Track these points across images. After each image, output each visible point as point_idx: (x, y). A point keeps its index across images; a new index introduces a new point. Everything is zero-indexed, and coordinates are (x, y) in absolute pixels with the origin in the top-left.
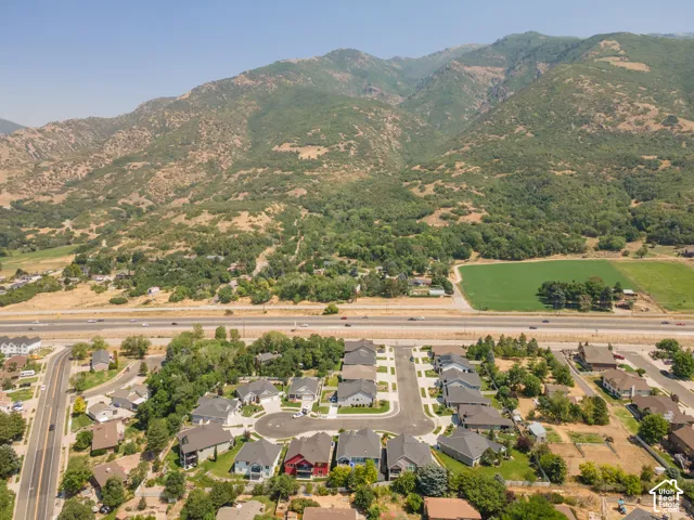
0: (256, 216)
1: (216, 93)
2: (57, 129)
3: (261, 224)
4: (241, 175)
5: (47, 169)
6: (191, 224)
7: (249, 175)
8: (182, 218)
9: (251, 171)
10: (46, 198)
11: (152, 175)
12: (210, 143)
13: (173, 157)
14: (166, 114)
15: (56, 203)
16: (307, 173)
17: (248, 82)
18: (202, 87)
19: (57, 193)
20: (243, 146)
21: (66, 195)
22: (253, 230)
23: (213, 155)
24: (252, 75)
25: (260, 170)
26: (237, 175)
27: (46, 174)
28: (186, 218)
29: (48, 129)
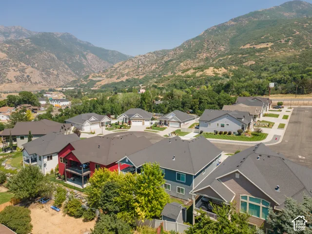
0: (218, 69)
1: (216, 31)
2: (151, 55)
3: (220, 72)
4: (219, 60)
5: (141, 67)
6: (183, 75)
7: (224, 59)
8: (180, 73)
9: (225, 57)
10: (137, 77)
11: (179, 64)
12: (208, 49)
13: (189, 57)
14: (192, 42)
15: (140, 78)
16: (257, 54)
17: (233, 23)
18: (210, 29)
19: (141, 75)
20: (225, 51)
21: (144, 75)
22: (215, 75)
23: (208, 55)
24: (235, 20)
25: (230, 56)
26: (217, 60)
27: (140, 69)
28: (182, 73)
29: (147, 55)
